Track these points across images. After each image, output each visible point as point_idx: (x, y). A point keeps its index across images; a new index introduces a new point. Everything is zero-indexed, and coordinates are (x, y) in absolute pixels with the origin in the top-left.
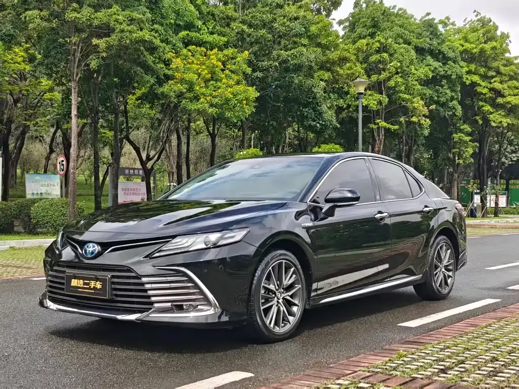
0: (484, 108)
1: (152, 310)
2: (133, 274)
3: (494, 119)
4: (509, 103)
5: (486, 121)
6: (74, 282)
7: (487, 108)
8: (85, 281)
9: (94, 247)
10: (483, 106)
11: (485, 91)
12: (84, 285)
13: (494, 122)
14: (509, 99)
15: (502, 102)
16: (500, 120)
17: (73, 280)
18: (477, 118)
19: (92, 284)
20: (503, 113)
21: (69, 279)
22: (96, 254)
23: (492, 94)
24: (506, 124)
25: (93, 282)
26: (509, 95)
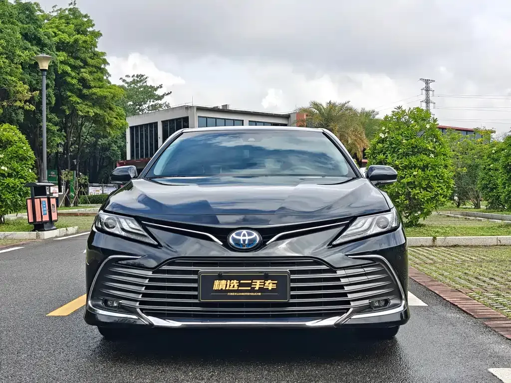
0: (71, 99)
1: (351, 310)
2: (324, 267)
3: (81, 109)
4: (94, 94)
5: (74, 111)
6: (219, 285)
7: (75, 99)
8: (241, 282)
9: (249, 234)
10: (70, 97)
11: (74, 81)
12: (239, 286)
13: (81, 111)
14: (94, 90)
15: (88, 93)
16: (87, 110)
17: (217, 282)
18: (65, 107)
19: (258, 284)
20: (90, 104)
21: (209, 280)
22: (258, 244)
23: (80, 85)
24: (93, 114)
25: (258, 281)
26: (95, 87)
